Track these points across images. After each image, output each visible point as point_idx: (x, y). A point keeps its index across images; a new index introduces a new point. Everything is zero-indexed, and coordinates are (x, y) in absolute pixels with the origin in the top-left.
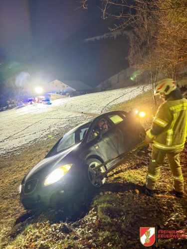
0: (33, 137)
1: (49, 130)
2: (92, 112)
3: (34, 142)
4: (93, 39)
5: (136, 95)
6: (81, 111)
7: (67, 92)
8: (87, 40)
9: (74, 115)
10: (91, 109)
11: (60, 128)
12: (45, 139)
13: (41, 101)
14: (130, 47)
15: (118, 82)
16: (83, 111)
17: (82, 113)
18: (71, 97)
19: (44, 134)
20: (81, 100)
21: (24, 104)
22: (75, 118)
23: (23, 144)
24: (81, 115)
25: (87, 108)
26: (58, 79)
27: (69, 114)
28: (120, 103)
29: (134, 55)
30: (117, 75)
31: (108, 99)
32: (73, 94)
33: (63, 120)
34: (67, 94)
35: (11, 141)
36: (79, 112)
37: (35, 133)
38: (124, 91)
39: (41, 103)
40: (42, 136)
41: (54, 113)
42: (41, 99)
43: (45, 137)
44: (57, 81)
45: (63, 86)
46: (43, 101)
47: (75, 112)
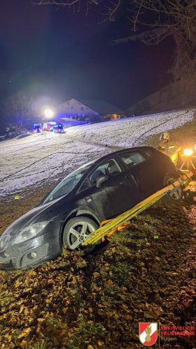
0: (41, 177)
1: (61, 168)
2: (119, 145)
3: (42, 184)
4: (126, 40)
5: (183, 122)
6: (105, 143)
7: (86, 117)
8: (117, 41)
9: (95, 148)
10: (118, 141)
11: (76, 166)
12: (57, 180)
13: (51, 129)
14: (177, 54)
15: (160, 103)
16: (108, 144)
17: (106, 146)
18: (92, 123)
19: (56, 173)
20: (105, 128)
21: (28, 133)
22: (96, 153)
23: (28, 185)
24: (104, 149)
25: (113, 140)
26: (76, 99)
27: (89, 147)
29: (181, 66)
30: (158, 93)
31: (143, 127)
32: (95, 120)
33: (80, 155)
34: (87, 119)
35: (12, 181)
36: (102, 145)
37: (43, 171)
38: (167, 116)
39: (52, 131)
40: (52, 176)
41: (68, 145)
42: (51, 126)
43: (57, 178)
44: (73, 102)
45: (82, 109)
46: (54, 128)
47: (96, 144)
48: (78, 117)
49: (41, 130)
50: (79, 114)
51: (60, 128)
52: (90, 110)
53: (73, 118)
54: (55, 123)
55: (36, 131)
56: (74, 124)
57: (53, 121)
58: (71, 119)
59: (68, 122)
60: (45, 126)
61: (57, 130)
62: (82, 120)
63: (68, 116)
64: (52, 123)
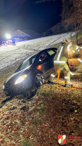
0: (7, 65)
1: (15, 61)
3: (7, 68)
6: (34, 49)
7: (25, 37)
9: (30, 51)
10: (39, 48)
11: (22, 59)
12: (14, 66)
13: (10, 43)
14: (63, 7)
15: (56, 30)
16: (35, 49)
17: (34, 50)
18: (28, 40)
19: (13, 63)
20: (33, 42)
22: (30, 53)
23: (1, 69)
24: (33, 51)
25: (37, 47)
26: (20, 30)
27: (27, 51)
28: (57, 44)
29: (65, 13)
30: (55, 26)
31: (49, 41)
32: (29, 39)
33: (23, 54)
34: (25, 39)
36: (32, 50)
37: (8, 62)
38: (59, 36)
39: (10, 44)
40: (12, 64)
41: (18, 50)
42: (10, 42)
43: (13, 65)
44: (19, 31)
45: (23, 34)
47: (30, 49)
48: (21, 38)
49: (5, 44)
50: (22, 36)
51: (14, 43)
52: (26, 34)
53: (19, 38)
54: (11, 41)
55: (3, 45)
56: (20, 41)
58: (18, 39)
60: (7, 42)
61: (12, 44)
62: (23, 39)
63: (17, 37)
64: (10, 41)
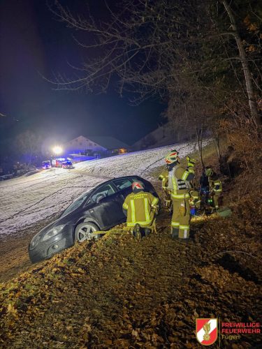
7: (95, 152)
21: (37, 170)
30: (162, 128)
34: (95, 155)
39: (61, 167)
42: (60, 162)
44: (81, 138)
45: (90, 145)
46: (64, 164)
49: (49, 167)
51: (69, 164)
52: (98, 146)
53: (82, 154)
54: (63, 159)
55: (44, 168)
56: (83, 160)
57: (62, 157)
58: (80, 155)
59: (77, 158)
60: (54, 162)
61: (65, 166)
63: (77, 152)
64: (61, 159)
